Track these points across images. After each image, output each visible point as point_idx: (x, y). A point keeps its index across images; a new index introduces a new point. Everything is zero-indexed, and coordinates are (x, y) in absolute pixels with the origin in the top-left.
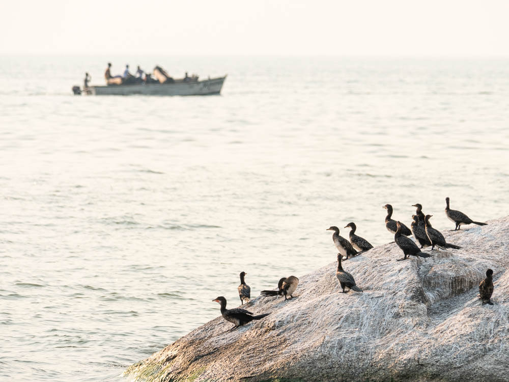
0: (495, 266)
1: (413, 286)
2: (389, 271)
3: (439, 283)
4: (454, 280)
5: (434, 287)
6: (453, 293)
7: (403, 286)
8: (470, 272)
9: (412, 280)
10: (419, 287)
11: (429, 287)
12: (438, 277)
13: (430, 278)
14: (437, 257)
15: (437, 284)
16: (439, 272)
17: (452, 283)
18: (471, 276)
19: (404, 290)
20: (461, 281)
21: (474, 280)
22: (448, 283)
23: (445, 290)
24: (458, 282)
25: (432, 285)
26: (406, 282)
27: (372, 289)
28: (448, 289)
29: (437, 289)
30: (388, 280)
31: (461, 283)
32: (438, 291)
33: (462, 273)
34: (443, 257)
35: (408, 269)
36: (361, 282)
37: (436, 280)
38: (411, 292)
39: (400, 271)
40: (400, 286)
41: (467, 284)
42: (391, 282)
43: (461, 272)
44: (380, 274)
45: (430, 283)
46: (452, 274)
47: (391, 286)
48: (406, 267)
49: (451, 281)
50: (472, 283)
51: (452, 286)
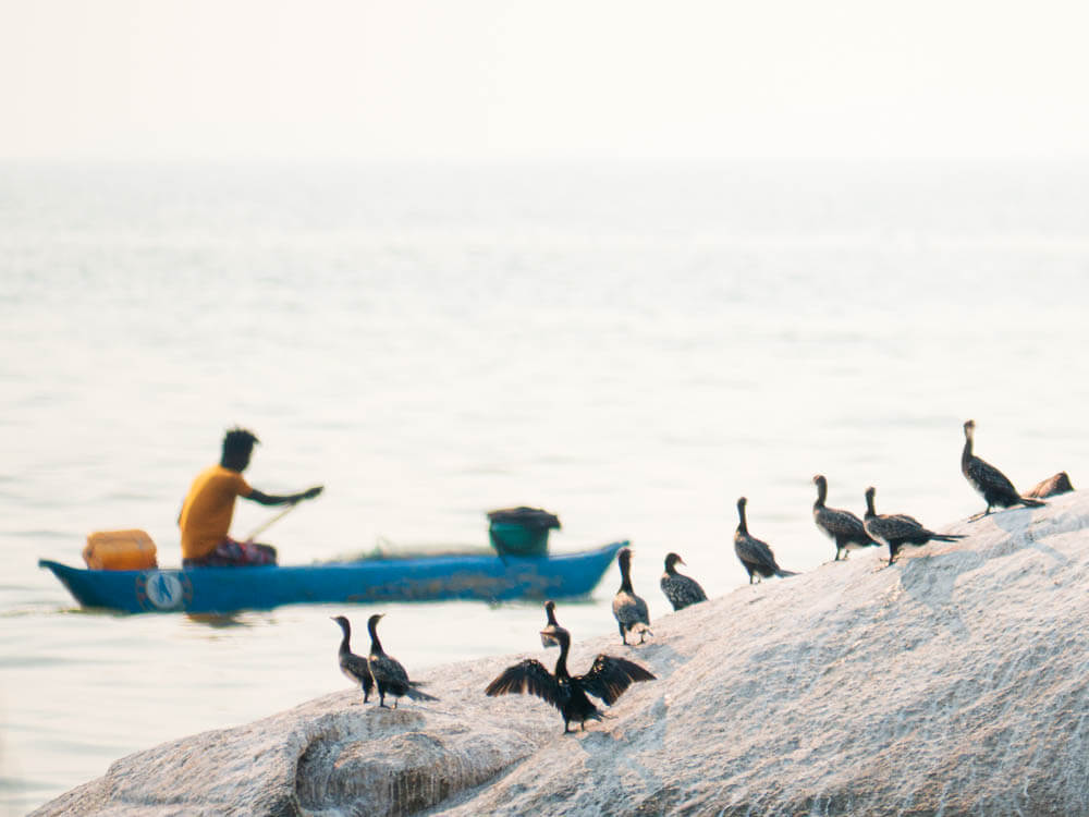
0: (514, 745)
1: (273, 792)
2: (233, 758)
3: (363, 786)
4: (400, 779)
5: (352, 796)
6: (396, 809)
7: (252, 793)
8: (443, 759)
9: (274, 780)
10: (286, 797)
11: (339, 797)
12: (362, 770)
13: (344, 774)
14: (381, 722)
15: (359, 789)
16: (368, 760)
17: (396, 786)
18: (445, 770)
19: (252, 804)
20: (418, 780)
21: (452, 779)
22: (385, 787)
23: (376, 803)
24: (411, 784)
25: (348, 790)
26: (262, 783)
27: (187, 801)
28: (385, 801)
29: (358, 800)
30: (226, 779)
31: (419, 786)
32: (359, 805)
33: (421, 761)
34: (393, 723)
35: (277, 751)
36: (167, 786)
37: (358, 779)
38: (265, 806)
39: (257, 758)
40: (246, 793)
41: (433, 789)
42: (229, 784)
43: (421, 759)
44: (215, 764)
45: (342, 785)
46: (396, 763)
47: (227, 793)
48: (273, 748)
49: (392, 781)
50: (447, 785)
51: (396, 792)
